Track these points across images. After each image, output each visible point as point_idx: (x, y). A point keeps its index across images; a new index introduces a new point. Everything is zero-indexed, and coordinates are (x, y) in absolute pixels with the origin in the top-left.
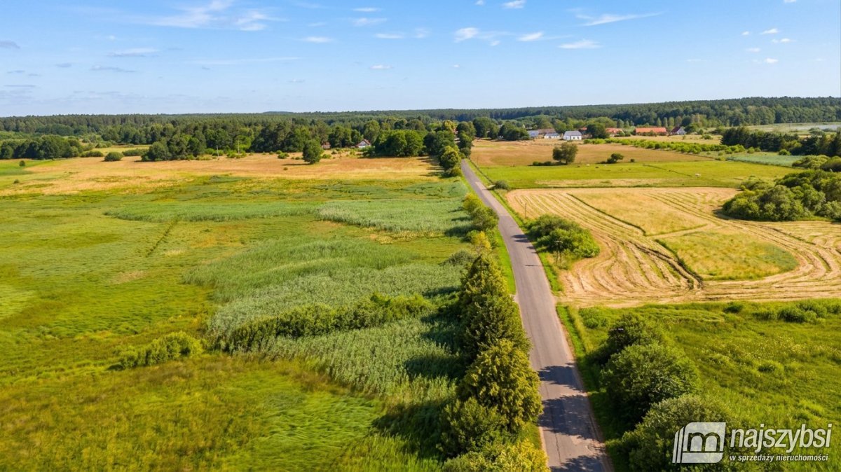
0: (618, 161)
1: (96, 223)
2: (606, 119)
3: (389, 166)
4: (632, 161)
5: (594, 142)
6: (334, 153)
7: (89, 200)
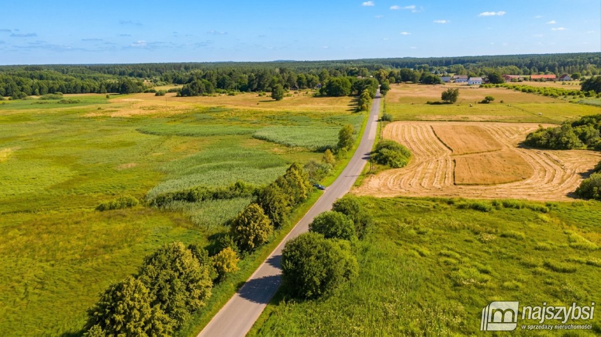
0: (491, 101)
1: (130, 134)
2: (514, 67)
3: (325, 103)
4: (501, 102)
5: (486, 87)
6: (295, 93)
7: (133, 120)
